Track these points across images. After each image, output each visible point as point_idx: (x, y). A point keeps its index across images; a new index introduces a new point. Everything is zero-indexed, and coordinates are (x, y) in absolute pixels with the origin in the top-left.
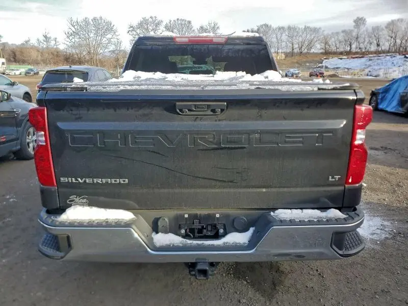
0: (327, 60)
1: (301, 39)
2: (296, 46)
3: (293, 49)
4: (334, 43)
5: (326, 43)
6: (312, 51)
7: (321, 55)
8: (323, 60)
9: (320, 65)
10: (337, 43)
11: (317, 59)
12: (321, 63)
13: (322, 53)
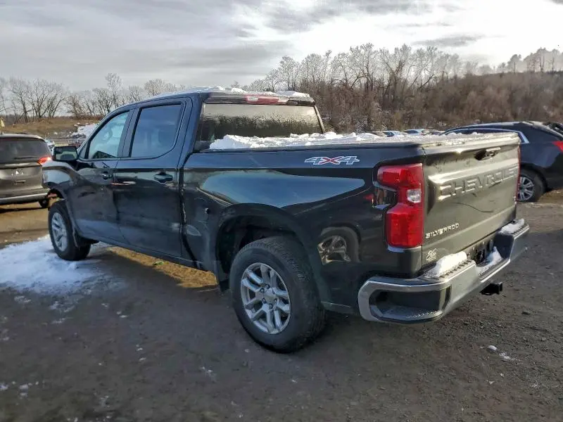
0: (82, 127)
1: (35, 98)
2: (29, 107)
3: (26, 112)
4: (85, 105)
5: (75, 105)
6: (58, 114)
7: (72, 120)
8: (77, 128)
9: (75, 134)
10: (90, 105)
11: (68, 125)
12: (76, 131)
13: (71, 118)
